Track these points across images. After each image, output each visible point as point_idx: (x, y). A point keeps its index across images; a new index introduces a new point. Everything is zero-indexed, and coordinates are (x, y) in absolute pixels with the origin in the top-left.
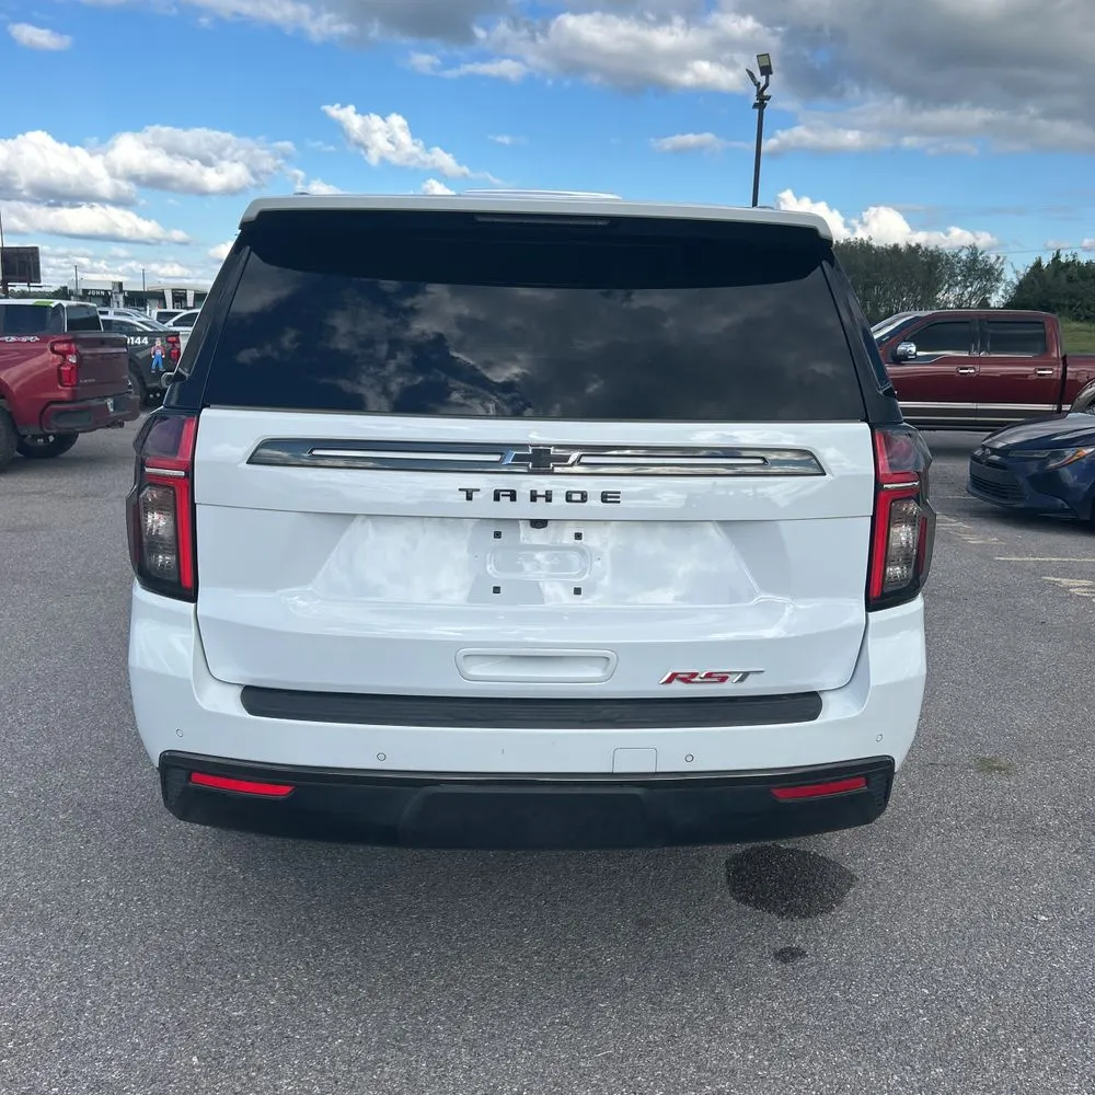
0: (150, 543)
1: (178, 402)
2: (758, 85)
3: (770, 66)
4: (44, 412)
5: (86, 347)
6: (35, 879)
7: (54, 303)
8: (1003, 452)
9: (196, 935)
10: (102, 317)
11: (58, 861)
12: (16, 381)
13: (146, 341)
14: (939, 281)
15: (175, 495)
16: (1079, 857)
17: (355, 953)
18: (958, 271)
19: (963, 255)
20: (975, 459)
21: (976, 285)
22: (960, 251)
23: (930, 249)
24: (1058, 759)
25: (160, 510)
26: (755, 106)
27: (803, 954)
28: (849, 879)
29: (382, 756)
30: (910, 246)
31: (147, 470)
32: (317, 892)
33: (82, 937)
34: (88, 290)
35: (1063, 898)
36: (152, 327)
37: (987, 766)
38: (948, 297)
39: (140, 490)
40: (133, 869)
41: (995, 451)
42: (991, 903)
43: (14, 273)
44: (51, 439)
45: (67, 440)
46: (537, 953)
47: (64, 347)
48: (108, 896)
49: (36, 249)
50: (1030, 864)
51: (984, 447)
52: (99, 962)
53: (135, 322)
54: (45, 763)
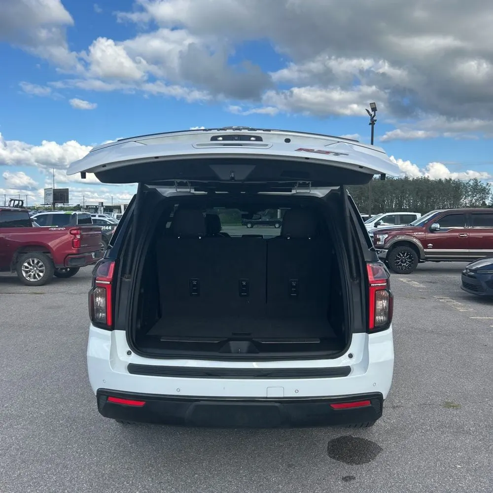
0: (97, 309)
1: (109, 256)
2: (371, 115)
3: (376, 108)
4: (66, 258)
5: (84, 232)
6: (49, 446)
7: (73, 213)
8: (475, 271)
9: (110, 467)
10: (92, 218)
11: (58, 439)
12: (55, 246)
13: (110, 228)
14: (461, 195)
15: (106, 291)
16: (480, 443)
17: (172, 475)
18: (469, 190)
19: (471, 183)
20: (463, 274)
21: (478, 196)
22: (469, 181)
23: (456, 180)
24: (480, 403)
25: (101, 296)
26: (370, 124)
27: (354, 478)
28: (380, 449)
29: (179, 390)
30: (446, 179)
31: (97, 281)
32: (160, 452)
33: (66, 467)
34: (88, 206)
35: (470, 458)
36: (114, 222)
37: (448, 405)
38: (466, 201)
39: (94, 289)
40: (87, 442)
41: (471, 271)
42: (438, 460)
43: (58, 200)
44: (68, 269)
45: (75, 270)
46: (245, 476)
47: (75, 232)
48: (77, 452)
49: (67, 190)
50: (458, 445)
51: (467, 269)
52: (72, 477)
53: (106, 220)
54: (56, 401)
